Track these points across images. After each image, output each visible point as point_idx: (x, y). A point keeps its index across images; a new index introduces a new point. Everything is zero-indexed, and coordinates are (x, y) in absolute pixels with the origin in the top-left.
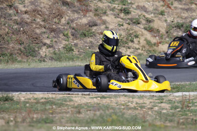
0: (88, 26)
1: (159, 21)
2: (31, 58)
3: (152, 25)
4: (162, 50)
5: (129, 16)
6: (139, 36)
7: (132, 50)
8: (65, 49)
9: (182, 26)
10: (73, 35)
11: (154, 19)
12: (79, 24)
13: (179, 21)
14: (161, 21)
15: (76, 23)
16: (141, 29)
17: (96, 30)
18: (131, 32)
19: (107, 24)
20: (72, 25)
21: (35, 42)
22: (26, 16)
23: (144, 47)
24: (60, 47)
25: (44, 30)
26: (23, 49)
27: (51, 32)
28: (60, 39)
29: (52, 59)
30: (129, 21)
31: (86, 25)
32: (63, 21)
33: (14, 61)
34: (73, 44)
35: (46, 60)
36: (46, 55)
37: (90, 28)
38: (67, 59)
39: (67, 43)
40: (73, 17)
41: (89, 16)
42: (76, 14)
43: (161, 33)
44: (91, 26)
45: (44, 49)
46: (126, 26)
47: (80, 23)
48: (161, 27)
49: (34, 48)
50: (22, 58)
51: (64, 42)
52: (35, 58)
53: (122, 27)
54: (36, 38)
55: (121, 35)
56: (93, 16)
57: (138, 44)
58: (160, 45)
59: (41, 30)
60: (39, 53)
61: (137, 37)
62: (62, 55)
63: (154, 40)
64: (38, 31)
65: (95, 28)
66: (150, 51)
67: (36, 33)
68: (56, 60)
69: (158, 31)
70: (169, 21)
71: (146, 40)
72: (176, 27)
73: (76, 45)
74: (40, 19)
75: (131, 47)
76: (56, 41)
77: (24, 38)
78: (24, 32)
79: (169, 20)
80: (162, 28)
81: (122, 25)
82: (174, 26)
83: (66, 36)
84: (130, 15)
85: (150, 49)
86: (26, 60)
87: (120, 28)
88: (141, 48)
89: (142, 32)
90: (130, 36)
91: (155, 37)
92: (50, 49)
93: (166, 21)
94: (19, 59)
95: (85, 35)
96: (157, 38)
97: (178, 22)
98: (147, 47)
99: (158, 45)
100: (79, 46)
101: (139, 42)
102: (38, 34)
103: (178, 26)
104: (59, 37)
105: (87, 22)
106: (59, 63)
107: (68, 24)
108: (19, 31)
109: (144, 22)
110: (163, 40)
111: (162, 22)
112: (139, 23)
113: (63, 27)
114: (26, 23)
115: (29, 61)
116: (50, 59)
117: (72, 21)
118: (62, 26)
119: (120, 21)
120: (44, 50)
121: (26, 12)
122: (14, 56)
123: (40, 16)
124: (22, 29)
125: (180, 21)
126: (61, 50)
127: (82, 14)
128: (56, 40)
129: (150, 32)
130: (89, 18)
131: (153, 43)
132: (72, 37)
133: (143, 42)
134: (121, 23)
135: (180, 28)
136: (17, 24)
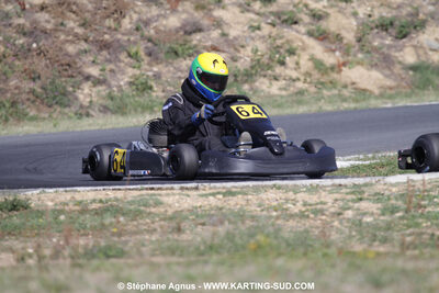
0: (182, 33)
1: (340, 16)
2: (59, 109)
3: (323, 24)
4: (349, 81)
5: (273, 8)
6: (298, 52)
7: (282, 83)
8: (134, 87)
9: (391, 24)
10: (150, 54)
11: (329, 11)
12: (162, 28)
13: (384, 14)
14: (345, 14)
15: (154, 28)
16: (299, 36)
17: (200, 41)
18: (279, 42)
19: (225, 27)
20: (146, 33)
21: (65, 73)
22: (43, 17)
23: (308, 74)
24: (122, 83)
25: (84, 46)
26: (39, 90)
27: (101, 49)
28: (122, 65)
29: (105, 109)
30: (272, 18)
31: (177, 30)
32: (126, 23)
33: (21, 117)
34: (150, 74)
35: (92, 112)
36: (91, 102)
37: (188, 38)
38: (139, 109)
39: (137, 72)
40: (149, 15)
41: (184, 11)
42: (154, 7)
43: (345, 41)
44: (190, 33)
45: (87, 88)
46: (266, 29)
47: (165, 26)
48: (344, 28)
49: (64, 88)
50: (38, 110)
51: (131, 71)
52: (66, 110)
53: (258, 32)
54: (69, 65)
55: (257, 50)
56: (192, 11)
57: (296, 69)
58: (344, 68)
59: (78, 47)
60: (76, 98)
61: (292, 52)
62: (127, 100)
63: (330, 60)
64: (71, 49)
65: (198, 37)
66: (322, 83)
67: (67, 54)
68: (114, 112)
69: (339, 38)
70: (361, 15)
71: (312, 59)
72: (377, 27)
73: (157, 76)
74: (75, 22)
75: (280, 76)
76: (112, 71)
77: (40, 65)
78: (40, 52)
79: (362, 12)
80: (348, 32)
81: (259, 28)
82: (373, 25)
83: (134, 56)
84: (275, 5)
85: (322, 80)
86: (46, 115)
87: (253, 35)
88: (302, 78)
89: (303, 42)
90: (278, 52)
91: (334, 51)
92: (101, 88)
93: (355, 14)
94: (31, 114)
95: (176, 53)
96: (337, 53)
97: (382, 17)
98: (316, 75)
99: (340, 71)
100: (164, 79)
101: (297, 64)
102: (70, 56)
103: (382, 26)
104: (120, 61)
105: (178, 25)
106: (121, 119)
107: (137, 29)
108: (29, 50)
109: (307, 19)
110: (350, 58)
111: (348, 18)
112: (296, 23)
113: (126, 38)
114: (44, 32)
115: (55, 116)
116: (100, 111)
117: (147, 23)
118: (123, 34)
119: (252, 20)
120: (86, 91)
121: (43, 8)
122: (20, 107)
123: (73, 16)
124: (34, 45)
125: (387, 14)
126: (124, 88)
127: (168, 6)
128: (112, 66)
129: (322, 40)
130: (184, 16)
131: (328, 65)
132: (147, 59)
133: (305, 64)
134: (256, 24)
135: (386, 30)
136: (25, 34)
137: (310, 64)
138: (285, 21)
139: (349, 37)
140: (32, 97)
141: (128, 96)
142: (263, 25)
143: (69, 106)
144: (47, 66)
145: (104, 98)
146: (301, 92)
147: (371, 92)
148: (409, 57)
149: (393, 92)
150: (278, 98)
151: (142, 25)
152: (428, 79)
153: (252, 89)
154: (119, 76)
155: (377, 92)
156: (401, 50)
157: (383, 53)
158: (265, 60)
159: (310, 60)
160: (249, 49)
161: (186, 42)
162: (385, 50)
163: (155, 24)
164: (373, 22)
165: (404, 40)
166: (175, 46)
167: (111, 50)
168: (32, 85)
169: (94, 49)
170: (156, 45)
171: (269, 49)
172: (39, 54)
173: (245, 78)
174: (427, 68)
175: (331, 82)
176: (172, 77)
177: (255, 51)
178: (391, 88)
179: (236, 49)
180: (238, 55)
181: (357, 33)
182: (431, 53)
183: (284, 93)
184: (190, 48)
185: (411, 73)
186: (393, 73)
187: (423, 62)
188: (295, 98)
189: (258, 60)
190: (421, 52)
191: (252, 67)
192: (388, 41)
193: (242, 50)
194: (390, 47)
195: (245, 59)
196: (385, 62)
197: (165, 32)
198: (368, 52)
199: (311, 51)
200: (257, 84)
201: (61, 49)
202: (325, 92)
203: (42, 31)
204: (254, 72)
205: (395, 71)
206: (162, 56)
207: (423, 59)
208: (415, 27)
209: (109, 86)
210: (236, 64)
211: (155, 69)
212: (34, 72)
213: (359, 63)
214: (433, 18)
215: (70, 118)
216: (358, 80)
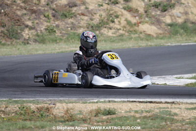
137: (125, 22)
138: (113, 3)
139: (141, 10)
140: (3, 35)
141: (46, 35)
142: (104, 4)
143: (19, 39)
144: (8, 20)
145: (34, 36)
146: (122, 35)
147: (153, 36)
148: (168, 20)
149: (162, 36)
150: (112, 38)
151: (50, 3)
152: (177, 31)
153: (100, 33)
154: (40, 26)
155: (155, 35)
156: (164, 17)
157: (157, 18)
158: (105, 20)
159: (125, 20)
160: (98, 15)
161: (70, 11)
162: (157, 17)
163: (55, 3)
164: (152, 4)
165: (166, 12)
166: (65, 13)
167: (37, 14)
168: (2, 29)
169: (29, 13)
170: (57, 12)
171: (107, 15)
172: (5, 15)
173: (97, 28)
174: (176, 25)
175: (135, 31)
176: (64, 27)
177: (101, 16)
178: (161, 34)
179: (92, 15)
180: (93, 17)
181: (144, 8)
182: (177, 18)
183: (114, 35)
184: (71, 14)
185: (169, 27)
186: (161, 27)
187: (175, 23)
188: (119, 38)
189: (103, 20)
190: (173, 18)
191: (100, 23)
192: (159, 13)
193: (95, 15)
194: (159, 15)
195: (97, 20)
196: (158, 22)
197: (60, 6)
198: (150, 17)
199: (125, 16)
200: (102, 31)
201: (14, 13)
202: (133, 36)
203: (6, 4)
204: (100, 25)
205: (162, 26)
206: (59, 17)
207: (174, 21)
208: (170, 6)
209: (37, 30)
210: (93, 21)
211: (57, 23)
212: (3, 23)
213: (147, 22)
214: (178, 2)
215: (20, 44)
216: (146, 30)
